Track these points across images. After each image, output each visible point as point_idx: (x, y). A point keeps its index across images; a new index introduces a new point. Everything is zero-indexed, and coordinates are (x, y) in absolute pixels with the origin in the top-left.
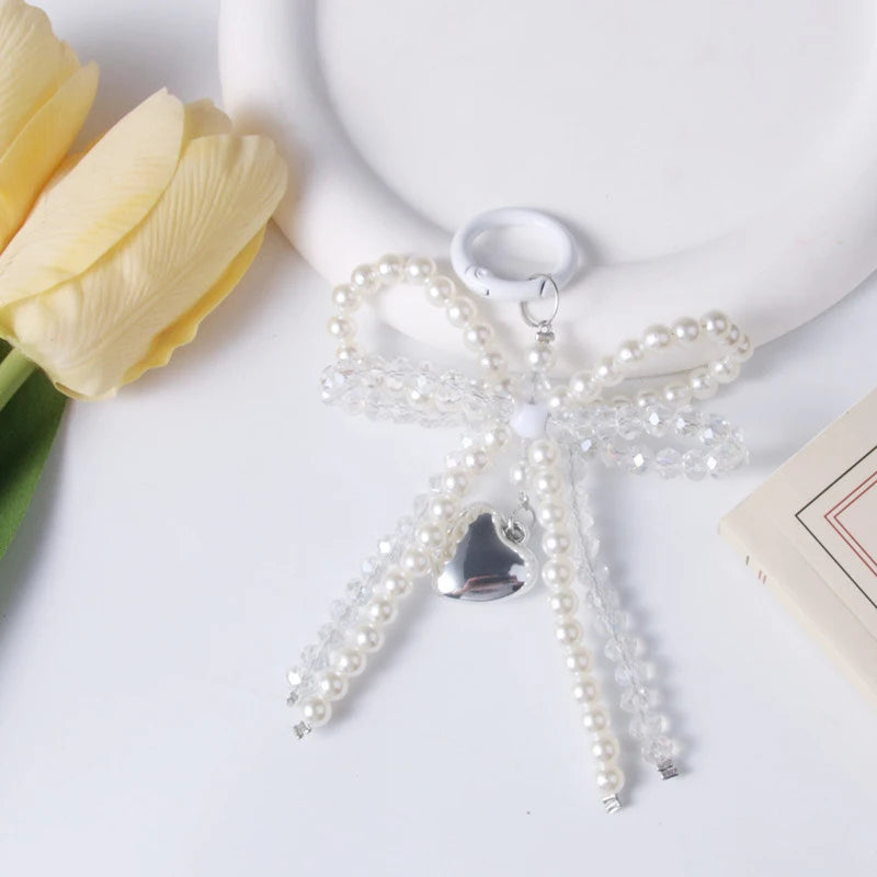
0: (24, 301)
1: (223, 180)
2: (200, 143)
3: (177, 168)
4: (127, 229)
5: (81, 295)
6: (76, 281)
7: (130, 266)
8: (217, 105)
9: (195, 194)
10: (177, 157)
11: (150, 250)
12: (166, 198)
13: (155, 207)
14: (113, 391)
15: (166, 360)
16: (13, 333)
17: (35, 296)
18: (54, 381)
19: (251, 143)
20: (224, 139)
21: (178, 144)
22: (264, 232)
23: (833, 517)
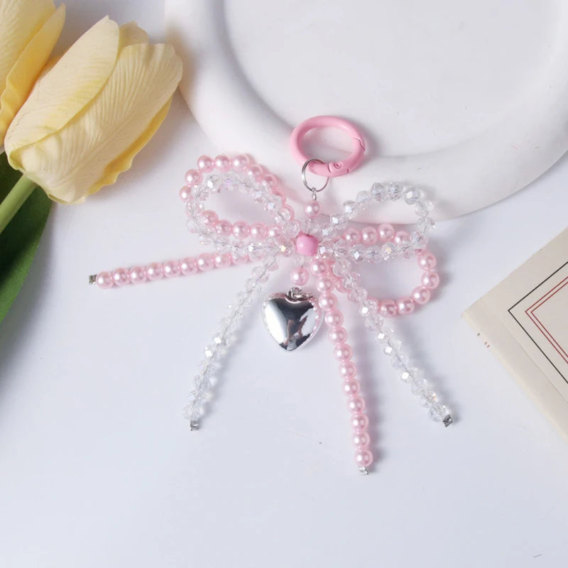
0: (27, 147)
1: (143, 71)
2: (130, 49)
3: (116, 63)
4: (86, 102)
5: (60, 141)
6: (57, 134)
7: (89, 123)
8: (139, 26)
9: (127, 80)
10: (115, 58)
11: (101, 114)
12: (110, 83)
13: (104, 87)
14: (83, 198)
15: (115, 181)
16: (21, 166)
17: (32, 144)
18: (48, 194)
19: (160, 48)
20: (144, 46)
21: (116, 50)
22: (171, 101)
23: (530, 312)
